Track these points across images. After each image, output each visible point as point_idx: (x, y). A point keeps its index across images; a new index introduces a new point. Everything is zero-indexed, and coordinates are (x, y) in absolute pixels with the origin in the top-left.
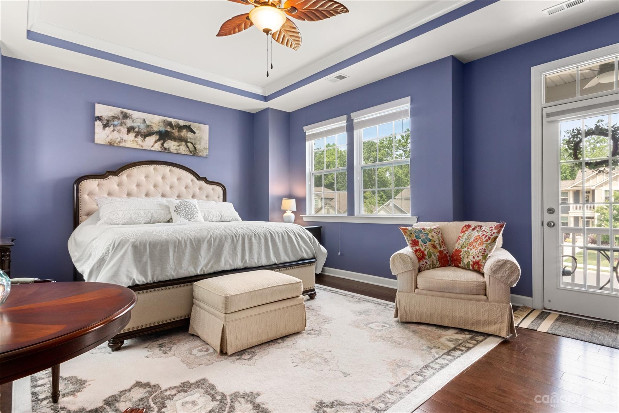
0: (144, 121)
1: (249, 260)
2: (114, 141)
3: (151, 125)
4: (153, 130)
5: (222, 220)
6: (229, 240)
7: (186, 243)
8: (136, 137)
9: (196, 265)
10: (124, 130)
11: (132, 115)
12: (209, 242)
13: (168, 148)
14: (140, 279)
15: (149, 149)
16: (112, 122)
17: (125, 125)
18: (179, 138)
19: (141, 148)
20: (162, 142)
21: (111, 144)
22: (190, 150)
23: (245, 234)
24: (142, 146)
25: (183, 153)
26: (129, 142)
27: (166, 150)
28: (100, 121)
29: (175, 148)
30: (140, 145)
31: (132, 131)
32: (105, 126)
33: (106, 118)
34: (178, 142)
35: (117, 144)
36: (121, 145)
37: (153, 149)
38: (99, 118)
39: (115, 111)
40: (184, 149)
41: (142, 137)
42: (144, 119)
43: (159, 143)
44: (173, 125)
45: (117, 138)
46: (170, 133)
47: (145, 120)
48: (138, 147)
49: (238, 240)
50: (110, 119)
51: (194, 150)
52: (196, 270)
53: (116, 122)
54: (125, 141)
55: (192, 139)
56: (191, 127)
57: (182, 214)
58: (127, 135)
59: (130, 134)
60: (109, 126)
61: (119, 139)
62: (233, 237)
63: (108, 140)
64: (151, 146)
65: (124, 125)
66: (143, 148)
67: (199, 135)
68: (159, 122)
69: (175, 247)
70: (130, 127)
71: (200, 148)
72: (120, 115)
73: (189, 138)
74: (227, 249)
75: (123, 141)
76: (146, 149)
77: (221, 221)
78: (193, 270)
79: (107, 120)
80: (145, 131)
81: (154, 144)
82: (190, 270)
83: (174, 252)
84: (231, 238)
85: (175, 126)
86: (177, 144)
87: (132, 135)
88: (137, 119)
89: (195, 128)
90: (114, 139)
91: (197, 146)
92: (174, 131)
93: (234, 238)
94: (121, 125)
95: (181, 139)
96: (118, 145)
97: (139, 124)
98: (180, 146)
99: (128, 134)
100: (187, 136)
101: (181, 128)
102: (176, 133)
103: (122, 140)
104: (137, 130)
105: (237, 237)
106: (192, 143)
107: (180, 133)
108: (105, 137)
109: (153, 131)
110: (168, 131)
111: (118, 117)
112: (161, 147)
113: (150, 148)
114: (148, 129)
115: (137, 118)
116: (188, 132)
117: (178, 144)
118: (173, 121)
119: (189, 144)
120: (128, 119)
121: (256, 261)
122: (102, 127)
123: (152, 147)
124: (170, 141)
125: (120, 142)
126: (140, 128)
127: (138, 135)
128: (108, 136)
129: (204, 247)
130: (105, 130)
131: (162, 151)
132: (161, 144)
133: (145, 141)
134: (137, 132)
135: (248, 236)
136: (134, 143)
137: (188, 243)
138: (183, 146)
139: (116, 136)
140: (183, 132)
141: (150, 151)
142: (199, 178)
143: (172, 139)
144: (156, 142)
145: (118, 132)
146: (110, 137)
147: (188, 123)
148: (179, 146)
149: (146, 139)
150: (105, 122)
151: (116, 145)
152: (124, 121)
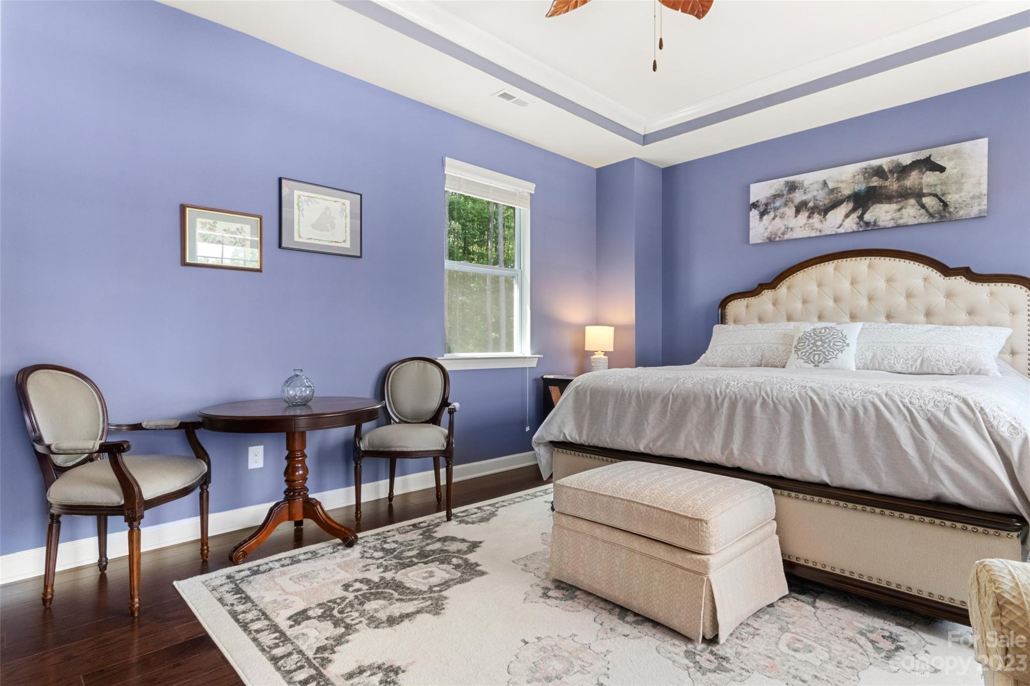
0: (825, 183)
1: (741, 453)
2: (775, 234)
3: (837, 188)
4: (841, 196)
5: (925, 369)
6: (702, 405)
7: (630, 397)
8: (809, 217)
9: (638, 436)
10: (791, 211)
11: (803, 181)
12: (665, 401)
13: (873, 221)
14: (573, 436)
15: (833, 233)
16: (772, 205)
17: (792, 202)
18: (900, 193)
19: (818, 234)
20: (860, 212)
21: (771, 240)
22: (930, 211)
23: (738, 397)
24: (820, 231)
25: (910, 224)
26: (798, 229)
27: (869, 227)
28: (755, 209)
29: (890, 217)
30: (817, 230)
31: (804, 208)
32: (762, 214)
33: (764, 201)
34: (897, 203)
35: (780, 237)
36: (786, 237)
37: (841, 230)
38: (755, 205)
39: (778, 184)
40: (912, 214)
41: (820, 215)
42: (825, 181)
43: (854, 216)
44: (886, 170)
45: (780, 228)
46: (878, 189)
47: (827, 181)
48: (813, 234)
49: (719, 406)
50: (770, 201)
51: (941, 208)
52: (637, 444)
53: (778, 203)
54: (792, 229)
55: (936, 185)
56: (932, 159)
57: (802, 353)
58: (795, 219)
59: (800, 216)
60: (768, 213)
61: (783, 228)
62: (710, 398)
63: (767, 234)
64: (837, 226)
65: (790, 203)
66: (823, 234)
67: (955, 171)
68: (854, 176)
69: (616, 402)
70: (800, 203)
71: (960, 201)
72: (783, 189)
73: (927, 185)
74: (695, 421)
75: (789, 230)
76: (828, 234)
77: (921, 371)
78: (633, 441)
79: (765, 204)
80: (826, 202)
81: (843, 221)
82: (628, 441)
83: (614, 409)
84: (705, 400)
85: (891, 171)
86: (894, 206)
87: (804, 215)
88: (812, 186)
89: (942, 157)
90: (775, 231)
91: (948, 198)
92: (887, 183)
93: (713, 400)
94: (786, 205)
95: (904, 195)
96: (781, 239)
97: (815, 193)
98: (903, 210)
99: (796, 217)
100: (920, 184)
101: (903, 171)
102: (893, 185)
103: (788, 228)
104: (811, 204)
105: (720, 401)
106: (935, 195)
107: (901, 183)
108: (762, 231)
109: (841, 198)
110: (875, 187)
111: (781, 193)
112: (858, 224)
113: (835, 229)
114: (832, 197)
115: (812, 184)
116: (924, 173)
117: (899, 207)
118: (885, 162)
119: (926, 200)
120: (797, 190)
121: (759, 461)
122: (758, 217)
123: (839, 228)
124: (879, 205)
125: (783, 234)
126: (817, 200)
127: (814, 213)
128: (766, 229)
129: (656, 408)
130: (762, 221)
131: (861, 229)
132: (858, 217)
133: (825, 220)
134: (812, 208)
135: (745, 401)
136: (807, 229)
137: (634, 397)
138: (909, 207)
139: (779, 224)
140: (911, 178)
141: (837, 235)
142: (946, 271)
143: (884, 201)
144: (847, 216)
145: (780, 217)
146: (770, 229)
147: (922, 155)
148: (899, 210)
149: (827, 216)
150: (762, 208)
151: (778, 239)
152: (791, 196)
